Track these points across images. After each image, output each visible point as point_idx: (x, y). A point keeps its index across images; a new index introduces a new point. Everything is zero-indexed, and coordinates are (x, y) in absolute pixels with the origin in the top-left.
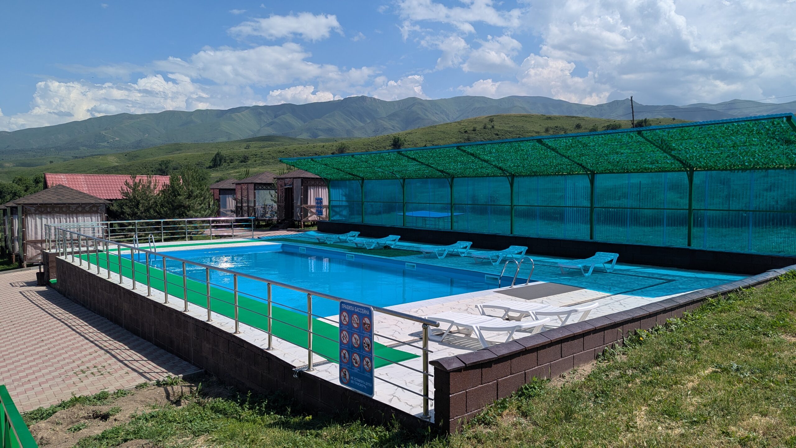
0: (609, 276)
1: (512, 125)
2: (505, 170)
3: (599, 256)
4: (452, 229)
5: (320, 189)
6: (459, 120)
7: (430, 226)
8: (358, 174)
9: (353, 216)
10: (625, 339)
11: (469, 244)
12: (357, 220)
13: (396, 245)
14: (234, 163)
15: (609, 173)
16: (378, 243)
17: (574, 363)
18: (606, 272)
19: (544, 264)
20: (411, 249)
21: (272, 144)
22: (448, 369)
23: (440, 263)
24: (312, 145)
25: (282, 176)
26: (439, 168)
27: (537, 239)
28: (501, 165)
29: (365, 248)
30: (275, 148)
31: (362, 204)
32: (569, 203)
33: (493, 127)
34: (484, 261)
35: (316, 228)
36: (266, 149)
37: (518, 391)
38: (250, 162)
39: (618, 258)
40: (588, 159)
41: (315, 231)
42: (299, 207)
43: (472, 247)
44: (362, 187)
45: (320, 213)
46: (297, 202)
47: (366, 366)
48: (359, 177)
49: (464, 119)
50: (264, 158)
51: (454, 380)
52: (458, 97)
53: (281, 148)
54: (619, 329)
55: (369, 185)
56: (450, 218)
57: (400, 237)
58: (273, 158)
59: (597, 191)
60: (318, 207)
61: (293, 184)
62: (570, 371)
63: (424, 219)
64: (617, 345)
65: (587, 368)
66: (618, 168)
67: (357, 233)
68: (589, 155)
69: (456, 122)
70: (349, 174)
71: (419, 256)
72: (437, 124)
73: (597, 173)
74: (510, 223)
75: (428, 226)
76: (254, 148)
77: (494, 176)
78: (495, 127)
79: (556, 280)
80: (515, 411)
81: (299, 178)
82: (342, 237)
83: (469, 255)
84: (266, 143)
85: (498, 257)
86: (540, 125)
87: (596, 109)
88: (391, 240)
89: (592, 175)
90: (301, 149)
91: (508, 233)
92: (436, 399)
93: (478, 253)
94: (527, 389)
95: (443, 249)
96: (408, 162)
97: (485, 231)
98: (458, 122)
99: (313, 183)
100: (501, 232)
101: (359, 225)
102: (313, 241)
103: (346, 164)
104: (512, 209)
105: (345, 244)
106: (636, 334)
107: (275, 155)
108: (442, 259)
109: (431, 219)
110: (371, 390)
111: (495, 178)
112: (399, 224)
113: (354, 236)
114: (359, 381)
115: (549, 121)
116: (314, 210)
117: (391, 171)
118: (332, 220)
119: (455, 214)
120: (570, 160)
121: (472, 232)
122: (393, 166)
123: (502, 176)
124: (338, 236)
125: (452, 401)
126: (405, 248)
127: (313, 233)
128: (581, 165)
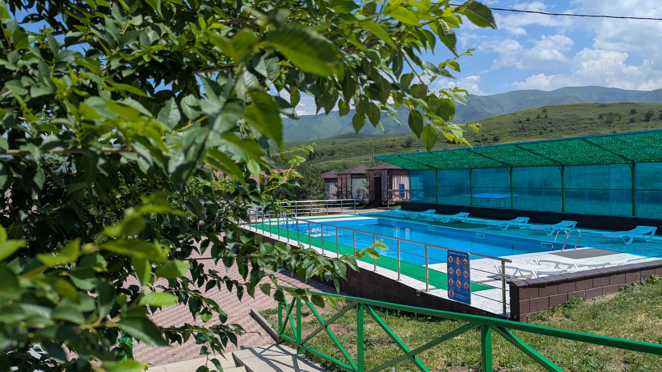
0: (647, 245)
1: (565, 114)
2: (556, 161)
3: (640, 229)
4: (512, 207)
5: (401, 177)
6: (513, 112)
7: (493, 205)
8: (433, 166)
9: (429, 198)
10: (642, 280)
11: (527, 219)
12: (432, 200)
13: (466, 220)
14: (324, 157)
15: (647, 162)
16: (451, 219)
17: (602, 292)
18: (646, 242)
19: (592, 235)
20: (478, 223)
21: (352, 140)
22: (518, 285)
23: (504, 233)
24: (385, 140)
25: (373, 168)
26: (500, 160)
27: (586, 215)
28: (552, 157)
29: (442, 222)
30: (355, 144)
31: (437, 189)
32: (614, 186)
33: (546, 117)
34: (540, 232)
35: (400, 207)
36: (348, 145)
37: (563, 304)
38: (336, 155)
39: (656, 230)
40: (628, 152)
41: (399, 209)
42: (385, 191)
43: (530, 222)
44: (436, 175)
45: (402, 195)
46: (385, 188)
47: (465, 287)
48: (434, 168)
49: (518, 111)
50: (347, 152)
51: (522, 293)
52: (513, 92)
53: (360, 143)
54: (638, 274)
55: (441, 174)
56: (510, 199)
57: (469, 214)
58: (354, 151)
59: (638, 175)
60: (401, 191)
61: (381, 174)
62: (600, 297)
63: (488, 200)
64: (636, 284)
65: (612, 296)
66: (655, 158)
67: (434, 211)
68: (628, 149)
69: (510, 114)
70: (427, 166)
71: (486, 228)
72: (493, 116)
73: (637, 162)
74: (562, 203)
75: (491, 205)
76: (339, 143)
77: (547, 166)
78: (549, 116)
79: (600, 247)
80: (561, 314)
81: (386, 169)
82: (422, 214)
83: (527, 228)
84: (348, 140)
85: (552, 229)
86: (594, 113)
87: (651, 95)
88: (462, 216)
89: (633, 164)
90: (376, 143)
91: (560, 211)
92: (511, 304)
93: (533, 226)
94: (569, 304)
95: (506, 223)
96: (475, 156)
97: (541, 209)
98: (513, 114)
99: (396, 172)
100: (554, 210)
101: (434, 205)
102: (400, 216)
103: (424, 159)
104: (563, 192)
105: (424, 219)
106: (651, 277)
107: (355, 149)
108: (505, 231)
109: (494, 200)
110: (469, 301)
111: (548, 167)
112: (467, 203)
113: (431, 213)
114: (461, 296)
115: (603, 108)
116: (397, 193)
117: (461, 163)
118: (413, 201)
119: (514, 195)
120: (612, 152)
121: (529, 210)
122: (462, 159)
123: (554, 165)
124: (419, 213)
125: (520, 304)
126: (473, 223)
127: (398, 210)
128: (622, 156)
